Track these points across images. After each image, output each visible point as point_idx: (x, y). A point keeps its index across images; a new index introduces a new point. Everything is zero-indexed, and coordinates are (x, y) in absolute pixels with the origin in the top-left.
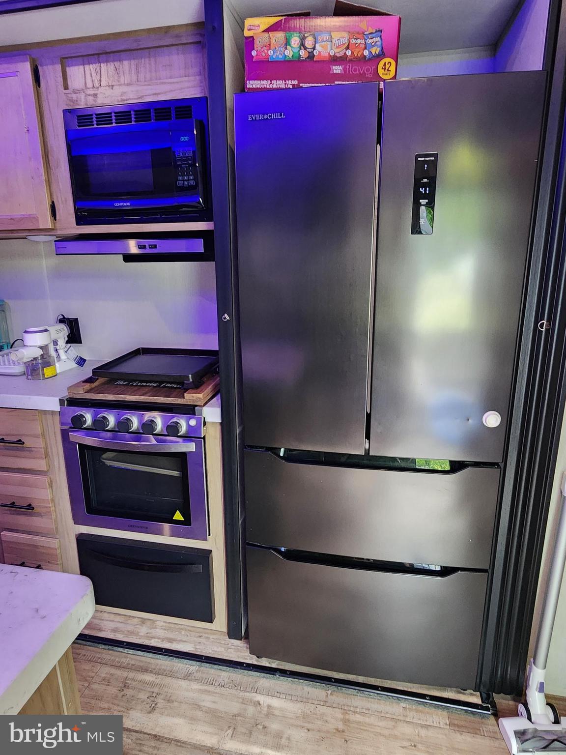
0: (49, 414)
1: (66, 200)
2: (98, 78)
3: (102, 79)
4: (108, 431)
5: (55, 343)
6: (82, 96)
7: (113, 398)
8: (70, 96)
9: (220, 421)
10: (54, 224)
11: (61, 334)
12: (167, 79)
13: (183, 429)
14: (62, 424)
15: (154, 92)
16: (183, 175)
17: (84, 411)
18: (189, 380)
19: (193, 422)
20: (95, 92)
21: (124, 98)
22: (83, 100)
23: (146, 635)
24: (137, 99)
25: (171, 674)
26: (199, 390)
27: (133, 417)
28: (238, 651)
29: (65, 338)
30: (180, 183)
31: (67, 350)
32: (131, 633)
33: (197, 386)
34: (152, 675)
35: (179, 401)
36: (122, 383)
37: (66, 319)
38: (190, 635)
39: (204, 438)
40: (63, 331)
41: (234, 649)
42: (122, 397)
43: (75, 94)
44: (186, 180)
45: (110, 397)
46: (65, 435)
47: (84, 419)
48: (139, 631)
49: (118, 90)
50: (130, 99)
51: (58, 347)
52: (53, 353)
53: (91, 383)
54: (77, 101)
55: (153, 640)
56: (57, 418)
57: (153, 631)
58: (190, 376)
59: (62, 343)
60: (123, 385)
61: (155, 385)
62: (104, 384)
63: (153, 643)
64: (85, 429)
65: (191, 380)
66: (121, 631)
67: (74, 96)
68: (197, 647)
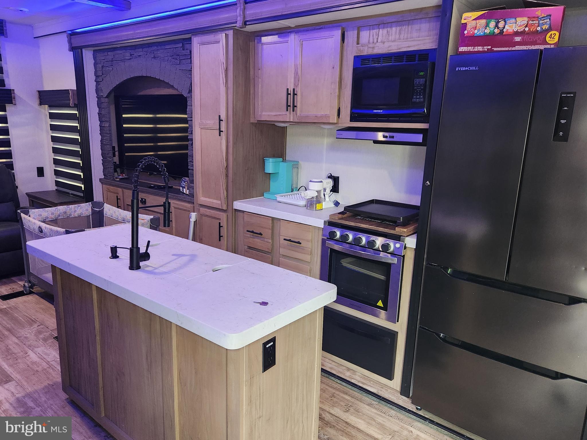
0: (317, 229)
1: (347, 107)
2: (377, 37)
3: (379, 38)
4: (347, 243)
5: (325, 190)
6: (366, 48)
7: (353, 224)
8: (359, 48)
9: (415, 248)
10: (338, 120)
11: (329, 185)
12: (416, 38)
13: (392, 249)
14: (323, 235)
15: (407, 45)
16: (417, 95)
17: (336, 230)
18: (400, 220)
19: (398, 245)
20: (374, 46)
21: (389, 49)
22: (366, 50)
23: (349, 376)
24: (397, 49)
25: (361, 401)
26: (405, 227)
27: (364, 237)
28: (405, 402)
29: (330, 188)
30: (414, 100)
31: (330, 196)
32: (341, 373)
33: (404, 225)
34: (349, 397)
35: (392, 232)
36: (360, 217)
37: (333, 176)
38: (376, 385)
39: (404, 256)
40: (330, 183)
41: (402, 400)
42: (358, 225)
43: (362, 47)
44: (418, 98)
45: (352, 224)
46: (324, 242)
47: (336, 234)
48: (345, 373)
49: (387, 44)
50: (393, 50)
51: (325, 193)
52: (322, 196)
53: (342, 215)
54: (363, 51)
55: (353, 380)
56: (321, 232)
57: (354, 376)
58: (401, 218)
59: (328, 191)
60: (360, 219)
61: (379, 221)
62: (349, 217)
63: (353, 381)
64: (335, 240)
65: (401, 221)
66: (335, 370)
67: (362, 48)
68: (379, 392)
